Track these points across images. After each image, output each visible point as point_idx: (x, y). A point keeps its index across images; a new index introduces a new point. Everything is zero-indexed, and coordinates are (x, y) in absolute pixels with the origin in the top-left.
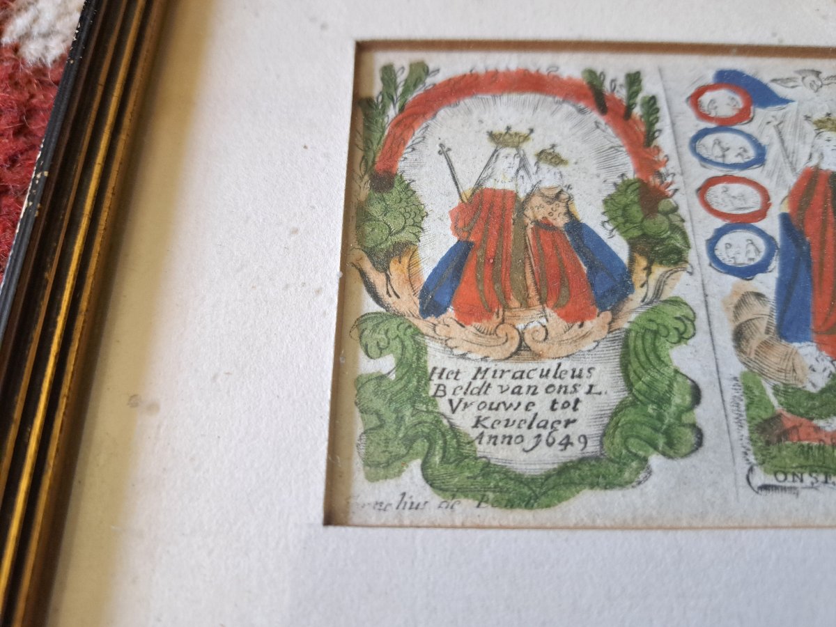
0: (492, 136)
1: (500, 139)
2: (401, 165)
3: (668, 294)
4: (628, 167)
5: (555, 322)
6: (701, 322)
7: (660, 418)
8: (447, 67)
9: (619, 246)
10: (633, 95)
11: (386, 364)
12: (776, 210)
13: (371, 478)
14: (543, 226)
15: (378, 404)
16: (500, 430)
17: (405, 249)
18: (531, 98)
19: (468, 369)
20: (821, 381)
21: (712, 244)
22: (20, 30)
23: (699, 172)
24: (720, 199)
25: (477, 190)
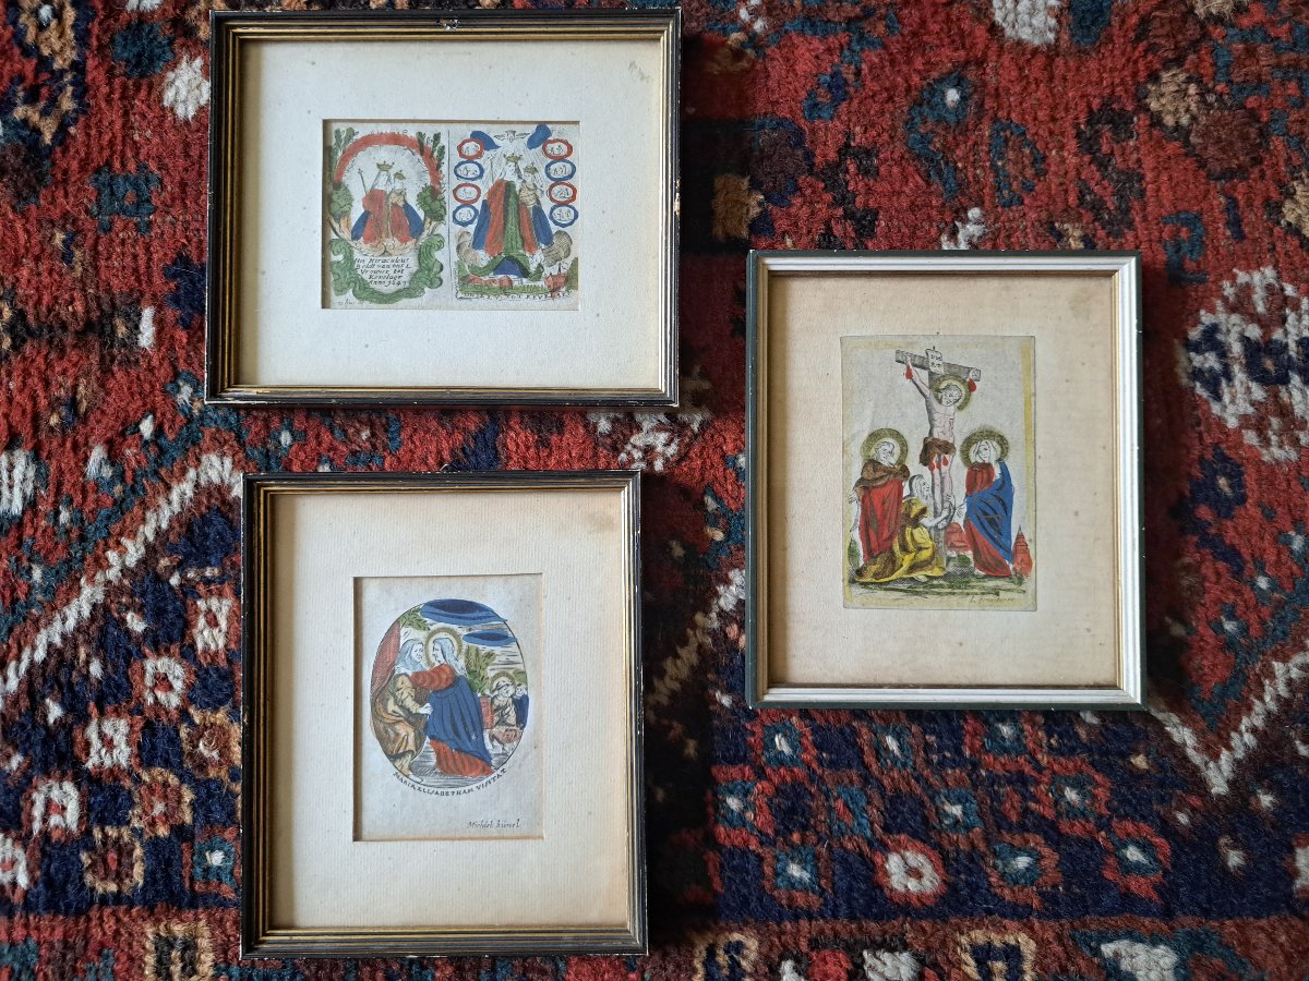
0: (379, 166)
1: (382, 167)
2: (344, 178)
3: (436, 232)
4: (428, 179)
5: (397, 243)
6: (446, 243)
7: (429, 275)
8: (362, 131)
9: (421, 214)
10: (435, 145)
11: (340, 258)
12: (482, 198)
13: (337, 295)
14: (395, 205)
15: (338, 271)
16: (377, 280)
17: (346, 214)
18: (394, 147)
19: (367, 259)
20: (485, 264)
21: (455, 212)
22: (171, 99)
23: (455, 182)
24: (461, 194)
25: (372, 190)
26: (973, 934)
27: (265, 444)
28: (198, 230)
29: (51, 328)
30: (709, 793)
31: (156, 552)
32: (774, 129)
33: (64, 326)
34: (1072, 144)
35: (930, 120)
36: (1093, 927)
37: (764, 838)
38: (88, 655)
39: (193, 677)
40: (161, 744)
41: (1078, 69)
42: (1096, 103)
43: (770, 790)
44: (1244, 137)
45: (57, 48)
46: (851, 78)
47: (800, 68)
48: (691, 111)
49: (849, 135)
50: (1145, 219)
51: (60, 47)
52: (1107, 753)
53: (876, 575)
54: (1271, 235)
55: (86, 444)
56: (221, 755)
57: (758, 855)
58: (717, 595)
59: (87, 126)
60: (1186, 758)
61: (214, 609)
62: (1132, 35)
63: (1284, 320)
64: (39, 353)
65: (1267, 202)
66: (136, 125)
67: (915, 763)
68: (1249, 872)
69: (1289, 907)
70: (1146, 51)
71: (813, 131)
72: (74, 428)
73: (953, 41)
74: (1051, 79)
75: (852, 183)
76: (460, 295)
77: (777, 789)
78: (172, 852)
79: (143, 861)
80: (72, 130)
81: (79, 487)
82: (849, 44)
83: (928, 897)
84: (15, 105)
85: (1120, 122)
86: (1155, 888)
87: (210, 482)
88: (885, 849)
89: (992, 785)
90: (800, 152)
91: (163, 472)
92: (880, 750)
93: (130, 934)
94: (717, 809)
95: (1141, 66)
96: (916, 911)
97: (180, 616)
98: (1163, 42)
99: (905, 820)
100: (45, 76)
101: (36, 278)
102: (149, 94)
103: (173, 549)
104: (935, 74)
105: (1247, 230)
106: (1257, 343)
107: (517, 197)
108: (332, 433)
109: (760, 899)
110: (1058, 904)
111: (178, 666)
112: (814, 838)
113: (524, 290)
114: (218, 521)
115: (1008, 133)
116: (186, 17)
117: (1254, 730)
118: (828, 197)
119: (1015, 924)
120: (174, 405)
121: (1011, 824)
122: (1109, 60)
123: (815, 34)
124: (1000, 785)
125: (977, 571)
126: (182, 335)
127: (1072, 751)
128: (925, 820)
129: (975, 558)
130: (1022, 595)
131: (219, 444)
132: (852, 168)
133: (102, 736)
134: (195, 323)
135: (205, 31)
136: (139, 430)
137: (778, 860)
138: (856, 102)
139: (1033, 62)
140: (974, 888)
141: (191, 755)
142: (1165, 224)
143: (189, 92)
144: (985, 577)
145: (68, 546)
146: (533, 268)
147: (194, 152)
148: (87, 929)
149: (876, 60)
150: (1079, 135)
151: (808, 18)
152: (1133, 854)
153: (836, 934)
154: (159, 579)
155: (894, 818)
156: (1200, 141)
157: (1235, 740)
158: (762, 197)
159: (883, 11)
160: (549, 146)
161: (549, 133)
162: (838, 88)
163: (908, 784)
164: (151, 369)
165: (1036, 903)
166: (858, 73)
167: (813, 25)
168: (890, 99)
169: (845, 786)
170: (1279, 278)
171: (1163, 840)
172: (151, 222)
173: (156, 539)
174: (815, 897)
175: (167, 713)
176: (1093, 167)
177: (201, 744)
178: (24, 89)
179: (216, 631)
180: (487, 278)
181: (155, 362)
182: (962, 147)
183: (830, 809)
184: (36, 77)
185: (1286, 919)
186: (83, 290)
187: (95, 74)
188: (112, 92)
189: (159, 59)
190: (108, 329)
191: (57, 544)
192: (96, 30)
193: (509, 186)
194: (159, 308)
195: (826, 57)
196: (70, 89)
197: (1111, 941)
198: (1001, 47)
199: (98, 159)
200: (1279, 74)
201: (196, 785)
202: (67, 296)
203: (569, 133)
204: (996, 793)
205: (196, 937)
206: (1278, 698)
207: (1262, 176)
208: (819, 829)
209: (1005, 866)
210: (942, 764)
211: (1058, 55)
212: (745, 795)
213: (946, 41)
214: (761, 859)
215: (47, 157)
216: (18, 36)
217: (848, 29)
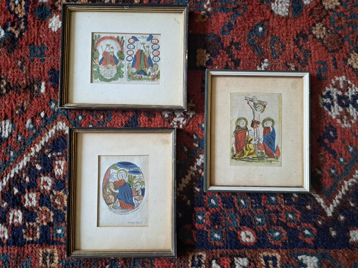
0: (107, 45)
2: (97, 48)
3: (122, 63)
4: (120, 49)
5: (111, 66)
6: (124, 66)
7: (120, 75)
8: (102, 36)
9: (118, 58)
10: (122, 40)
11: (96, 69)
12: (134, 55)
13: (95, 79)
14: (111, 56)
15: (95, 73)
16: (106, 75)
17: (98, 58)
18: (111, 40)
19: (103, 70)
20: (135, 72)
21: (127, 58)
22: (51, 26)
23: (127, 50)
24: (129, 53)
25: (105, 51)
26: (264, 253)
27: (74, 119)
28: (57, 61)
29: (17, 87)
30: (193, 215)
31: (44, 148)
32: (213, 37)
33: (20, 87)
34: (292, 42)
35: (255, 35)
36: (296, 251)
37: (208, 227)
38: (25, 176)
39: (54, 182)
40: (45, 200)
41: (294, 22)
42: (299, 32)
43: (210, 214)
44: (338, 41)
45: (20, 12)
46: (234, 24)
47: (220, 21)
48: (191, 32)
49: (233, 39)
50: (311, 63)
51: (21, 12)
52: (300, 205)
53: (239, 156)
54: (345, 67)
55: (26, 118)
56: (61, 203)
57: (206, 232)
58: (196, 161)
59: (28, 33)
60: (321, 207)
61: (60, 164)
62: (308, 14)
63: (348, 90)
64: (13, 94)
65: (344, 59)
66: (41, 33)
67: (249, 207)
68: (337, 237)
69: (348, 246)
70: (312, 18)
71: (223, 38)
72: (23, 114)
73: (261, 15)
74: (287, 25)
75: (234, 52)
76: (128, 80)
77: (212, 214)
78: (47, 230)
79: (39, 232)
80: (23, 34)
81: (23, 130)
82: (233, 15)
83: (252, 243)
84: (8, 27)
85: (305, 37)
86: (312, 241)
87: (59, 129)
88: (240, 230)
89: (269, 213)
90: (220, 43)
91: (47, 127)
92: (239, 204)
93: (36, 252)
94: (195, 219)
95: (311, 22)
96: (249, 247)
97: (51, 166)
98: (316, 16)
99: (246, 222)
100: (16, 19)
101: (13, 74)
102: (45, 24)
103: (49, 147)
104: (256, 23)
105: (338, 66)
106: (341, 96)
107: (144, 54)
108: (93, 116)
109: (207, 243)
110: (286, 245)
111: (50, 179)
112: (221, 227)
113: (145, 79)
114: (61, 140)
115: (275, 39)
116: (55, 4)
117: (339, 199)
118: (227, 55)
119: (275, 251)
120: (50, 108)
121: (274, 224)
122: (302, 20)
123: (224, 12)
124: (271, 213)
125: (266, 156)
126: (52, 90)
127: (291, 204)
128: (251, 222)
129: (265, 152)
130: (278, 162)
131: (62, 119)
132: (234, 48)
133: (29, 198)
134: (56, 87)
135: (60, 8)
136: (40, 115)
137: (212, 233)
138: (235, 30)
139: (282, 20)
140: (264, 241)
141: (53, 203)
142: (317, 64)
143: (55, 24)
144: (268, 157)
145: (21, 146)
146: (148, 73)
147: (57, 41)
148: (24, 250)
149: (241, 19)
150: (294, 40)
151: (222, 8)
152: (307, 232)
153: (227, 253)
154: (45, 155)
155: (243, 222)
156: (326, 42)
157: (334, 202)
158: (209, 55)
159: (242, 6)
160: (153, 40)
161: (153, 37)
162: (230, 26)
163: (247, 213)
164: (44, 99)
165: (280, 245)
166: (236, 22)
167: (223, 10)
168: (244, 30)
169: (230, 213)
170: (347, 79)
171: (315, 228)
172: (44, 59)
173: (44, 145)
174: (221, 243)
175: (47, 192)
176: (298, 49)
177: (56, 200)
178: (11, 23)
179: (60, 170)
180: (135, 75)
181: (45, 97)
182: (263, 43)
183: (226, 219)
184: (14, 19)
185: (347, 250)
186: (26, 77)
187: (30, 19)
188: (34, 24)
189: (47, 15)
190: (32, 88)
191: (17, 145)
192: (30, 7)
193: (142, 51)
194: (46, 82)
195: (227, 18)
196: (23, 23)
197: (300, 255)
198: (274, 16)
199: (30, 42)
200: (347, 25)
201: (54, 211)
202: (21, 79)
203: (158, 37)
204: (270, 215)
205: (54, 253)
206: (345, 191)
207: (342, 52)
208: (223, 225)
209: (272, 235)
210: (256, 207)
211: (289, 19)
212: (203, 215)
213: (259, 14)
214: (207, 232)
215: (17, 41)
216: (9, 8)
217: (233, 11)
